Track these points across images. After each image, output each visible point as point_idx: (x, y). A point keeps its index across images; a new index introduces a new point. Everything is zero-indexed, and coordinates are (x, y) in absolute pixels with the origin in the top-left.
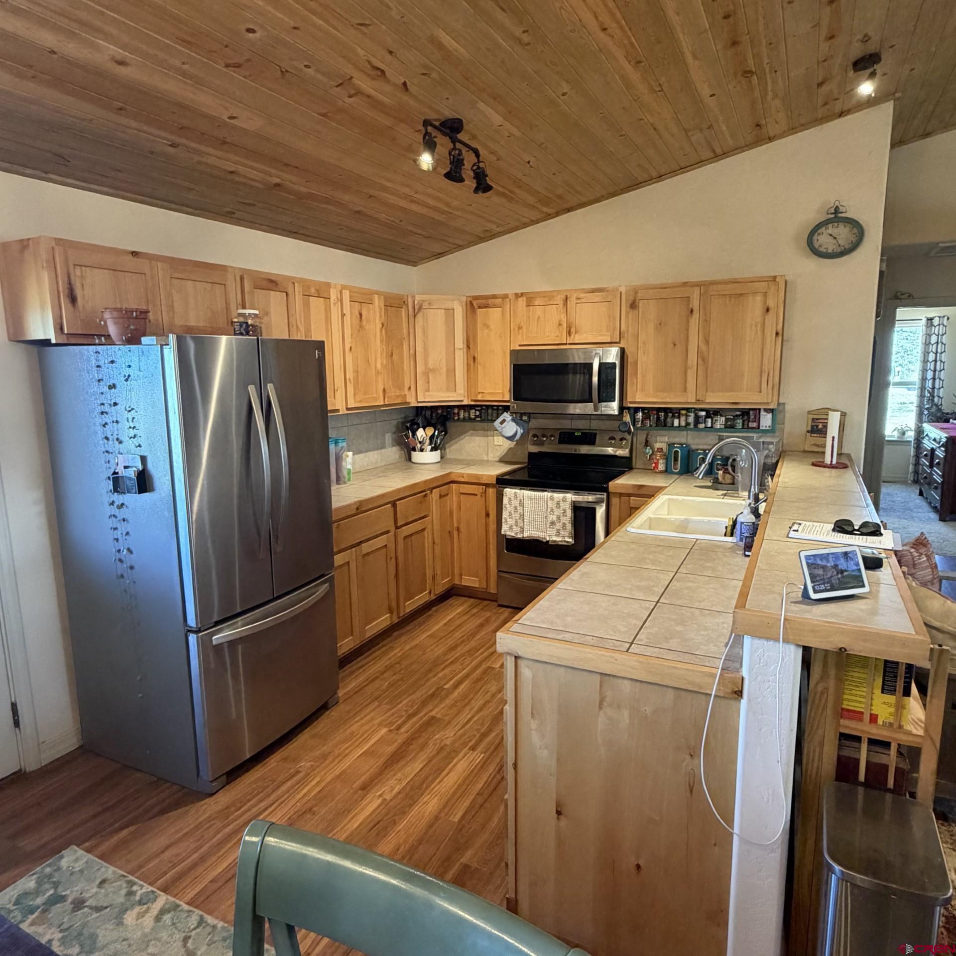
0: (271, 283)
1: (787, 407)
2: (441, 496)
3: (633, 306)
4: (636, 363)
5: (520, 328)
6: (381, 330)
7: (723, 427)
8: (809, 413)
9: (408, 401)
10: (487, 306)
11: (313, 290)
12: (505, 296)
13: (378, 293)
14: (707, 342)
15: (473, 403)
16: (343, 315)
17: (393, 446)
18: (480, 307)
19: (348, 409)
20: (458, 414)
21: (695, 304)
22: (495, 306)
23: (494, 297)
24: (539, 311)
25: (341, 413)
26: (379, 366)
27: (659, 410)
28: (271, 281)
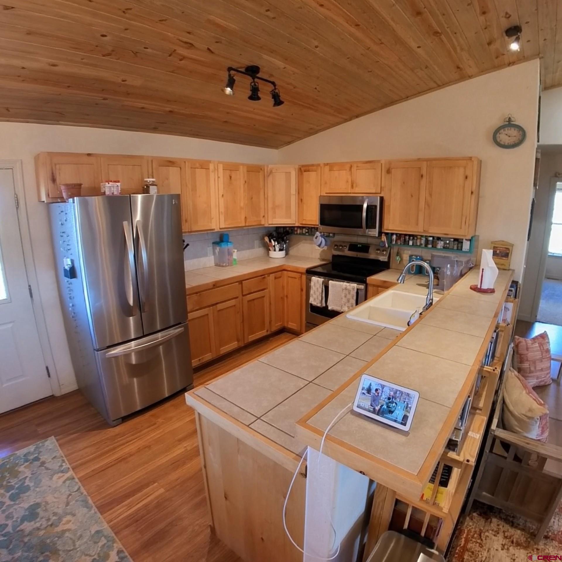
0: (171, 163)
1: (480, 238)
2: (275, 278)
3: (388, 171)
4: (389, 206)
5: (326, 183)
6: (244, 185)
7: (442, 247)
8: (492, 243)
9: (262, 223)
10: (309, 171)
11: (198, 165)
12: (319, 165)
13: (243, 165)
14: (431, 195)
15: (301, 225)
16: (219, 177)
17: (259, 247)
18: (305, 171)
19: (220, 229)
20: (297, 231)
21: (424, 172)
22: (313, 171)
23: (313, 165)
24: (336, 173)
25: (216, 231)
26: (242, 205)
27: (406, 235)
28: (170, 162)
